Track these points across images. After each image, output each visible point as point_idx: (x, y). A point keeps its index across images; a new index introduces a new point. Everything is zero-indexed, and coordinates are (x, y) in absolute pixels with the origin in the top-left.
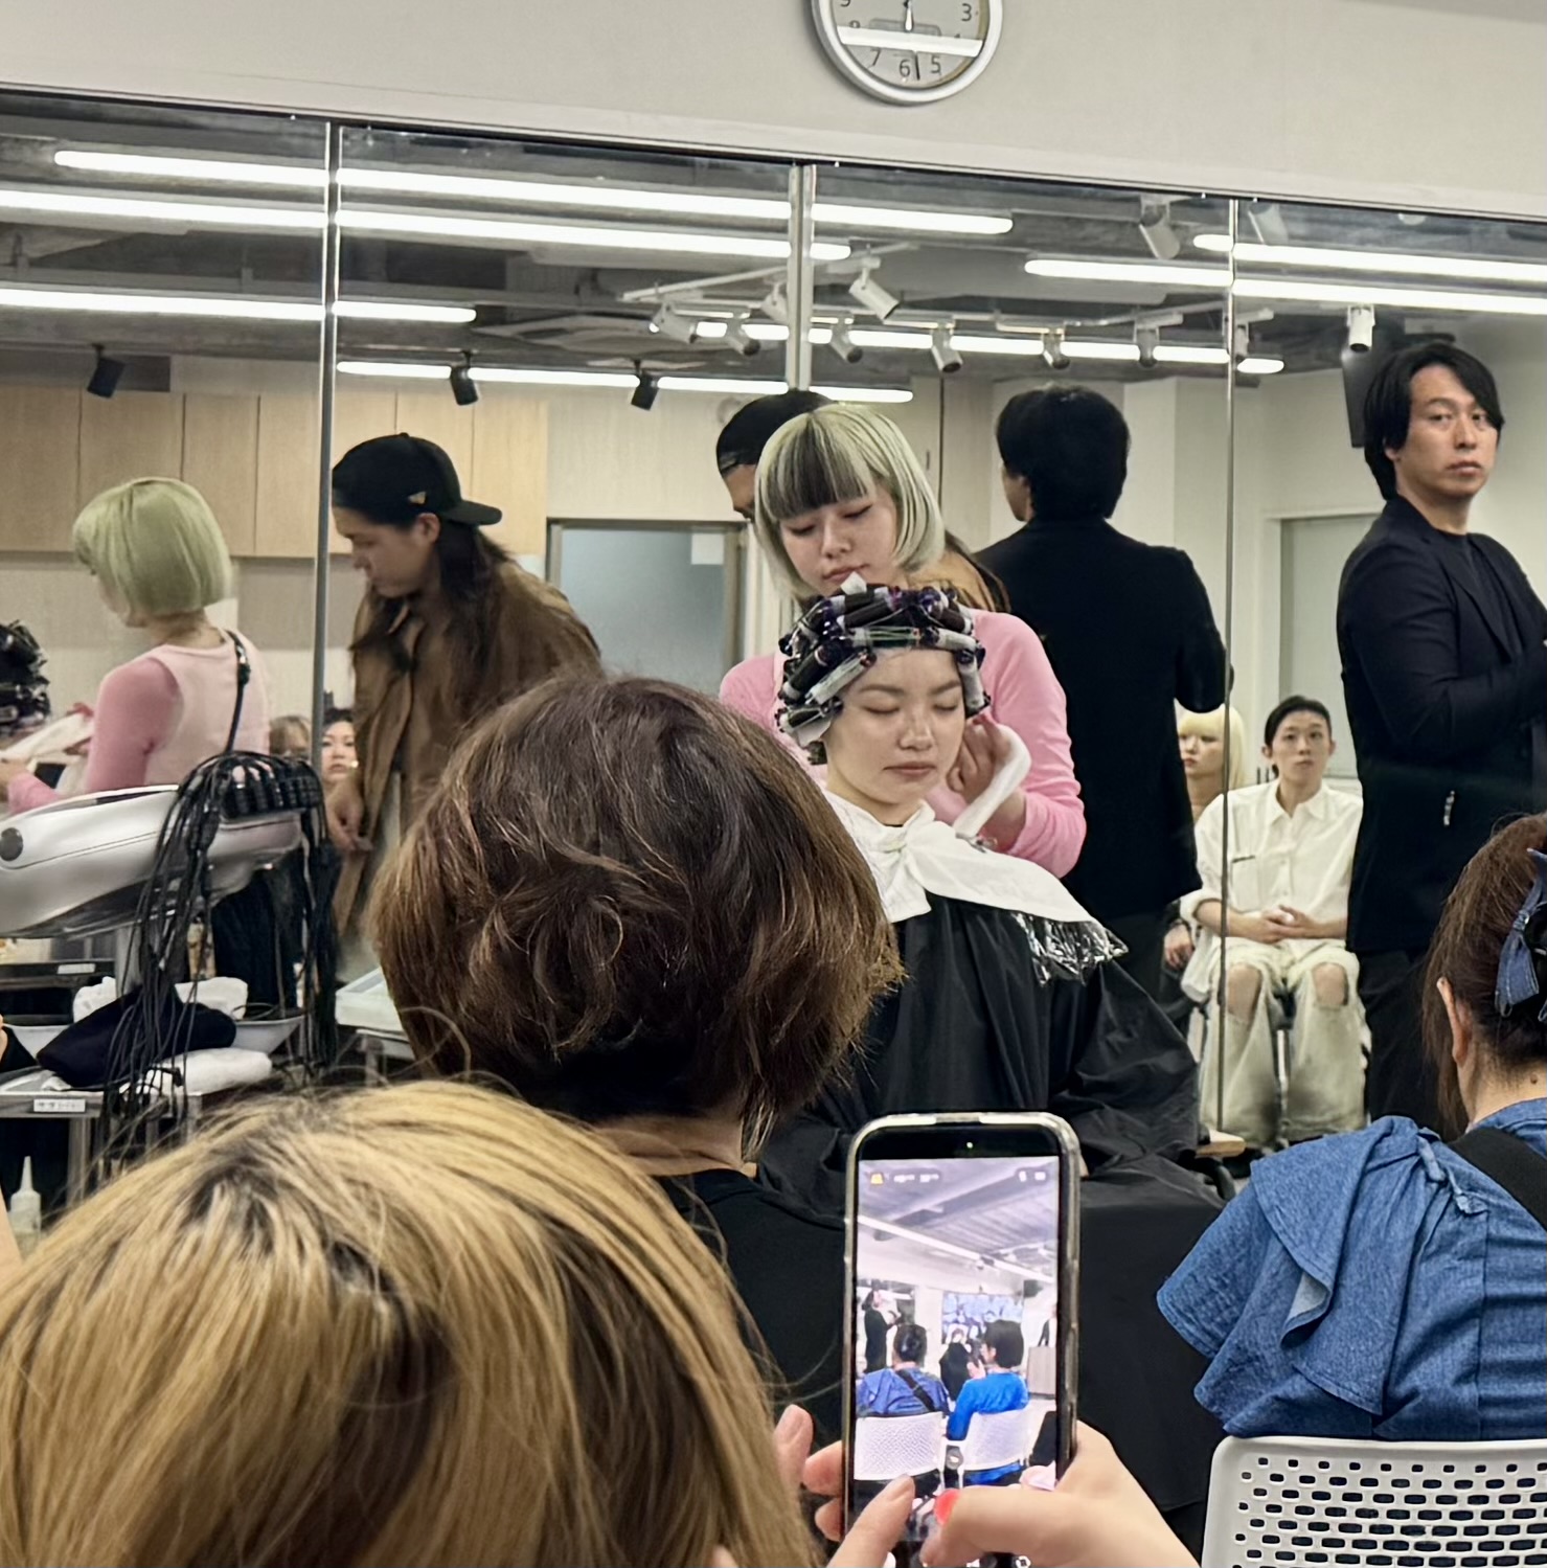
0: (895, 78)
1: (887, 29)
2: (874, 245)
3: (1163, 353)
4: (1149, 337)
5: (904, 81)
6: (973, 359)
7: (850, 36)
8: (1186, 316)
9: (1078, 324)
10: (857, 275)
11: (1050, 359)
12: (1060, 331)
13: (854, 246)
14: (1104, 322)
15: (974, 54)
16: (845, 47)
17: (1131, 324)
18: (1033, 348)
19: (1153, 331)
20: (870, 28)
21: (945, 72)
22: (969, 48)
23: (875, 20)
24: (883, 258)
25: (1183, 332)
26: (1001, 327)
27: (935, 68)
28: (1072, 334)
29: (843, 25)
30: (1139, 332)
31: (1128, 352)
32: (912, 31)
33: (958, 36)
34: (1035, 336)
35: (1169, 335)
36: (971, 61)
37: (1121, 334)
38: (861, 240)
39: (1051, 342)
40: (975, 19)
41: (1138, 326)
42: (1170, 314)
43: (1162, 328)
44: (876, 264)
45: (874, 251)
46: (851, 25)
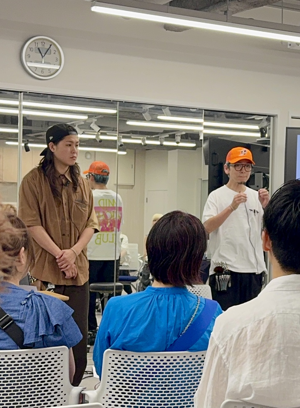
0: (40, 74)
1: (38, 63)
2: (95, 116)
3: (165, 143)
4: (162, 139)
5: (42, 74)
6: (125, 144)
7: (30, 64)
8: (170, 135)
9: (149, 137)
10: (92, 123)
11: (143, 144)
12: (145, 138)
13: (89, 117)
14: (154, 136)
15: (58, 68)
16: (29, 67)
17: (158, 137)
18: (139, 142)
19: (163, 138)
20: (34, 62)
21: (52, 73)
22: (57, 67)
23: (35, 61)
24: (98, 119)
25: (169, 139)
26: (132, 137)
27: (50, 72)
28: (148, 139)
29: (28, 62)
30: (160, 138)
31: (158, 143)
32: (44, 63)
33: (54, 65)
34: (140, 139)
35: (166, 139)
36: (58, 70)
37: (156, 139)
38: (91, 115)
39: (143, 141)
40: (59, 61)
41: (160, 137)
42: (166, 134)
43: (165, 138)
44: (96, 120)
45: (96, 117)
46: (30, 62)
